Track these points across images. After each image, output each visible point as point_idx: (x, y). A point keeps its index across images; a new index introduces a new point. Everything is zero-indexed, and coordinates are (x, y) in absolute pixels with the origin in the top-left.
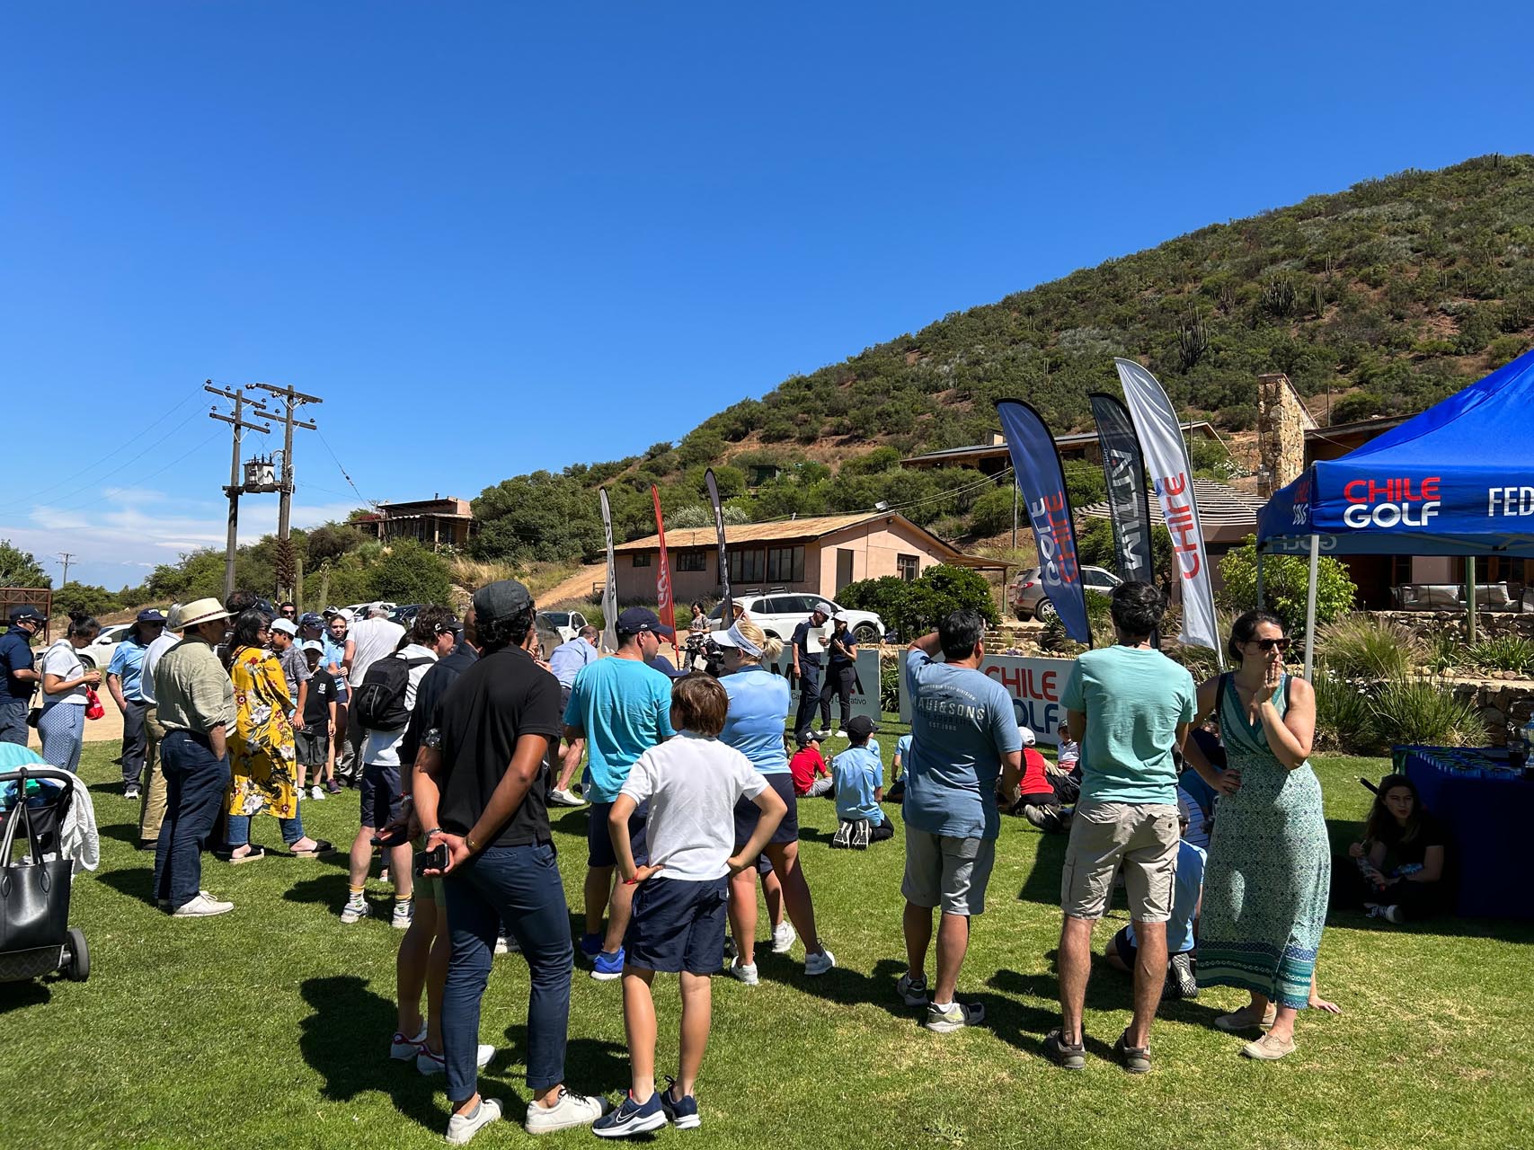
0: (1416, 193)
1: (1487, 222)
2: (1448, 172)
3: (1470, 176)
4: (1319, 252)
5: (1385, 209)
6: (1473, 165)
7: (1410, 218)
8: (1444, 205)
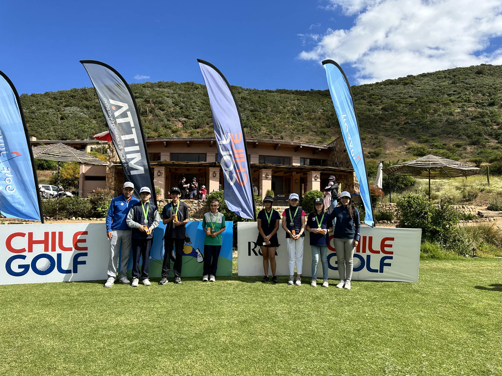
0: (174, 87)
1: (191, 99)
2: (182, 84)
3: (187, 86)
4: (148, 98)
5: (166, 90)
6: (188, 84)
7: (172, 94)
8: (180, 92)
